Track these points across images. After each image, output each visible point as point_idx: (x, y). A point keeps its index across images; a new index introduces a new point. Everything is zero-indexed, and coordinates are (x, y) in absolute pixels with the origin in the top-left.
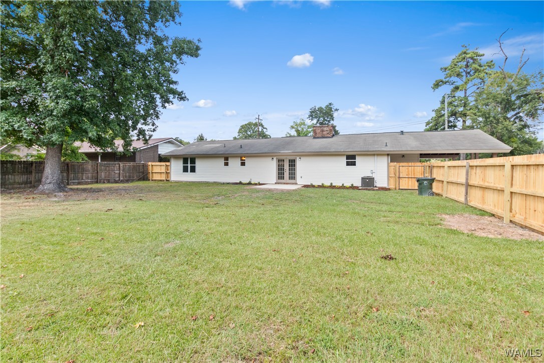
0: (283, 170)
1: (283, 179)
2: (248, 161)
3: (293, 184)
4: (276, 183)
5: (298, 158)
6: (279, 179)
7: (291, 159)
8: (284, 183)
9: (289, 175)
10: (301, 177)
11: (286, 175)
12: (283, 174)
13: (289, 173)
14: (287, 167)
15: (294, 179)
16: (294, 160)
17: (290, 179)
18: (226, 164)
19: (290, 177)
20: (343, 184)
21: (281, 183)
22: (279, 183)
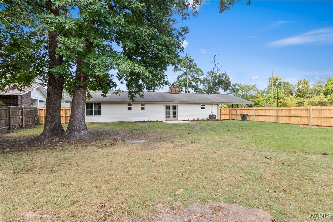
0: (169, 112)
1: (170, 117)
2: (146, 106)
3: (175, 120)
4: (165, 120)
5: (178, 105)
6: (167, 117)
7: (174, 105)
8: (170, 120)
9: (173, 115)
10: (180, 116)
11: (171, 115)
12: (170, 115)
13: (173, 114)
14: (171, 110)
15: (176, 117)
16: (176, 106)
17: (173, 117)
18: (129, 108)
19: (173, 116)
20: (198, 119)
21: (169, 120)
22: (167, 120)
